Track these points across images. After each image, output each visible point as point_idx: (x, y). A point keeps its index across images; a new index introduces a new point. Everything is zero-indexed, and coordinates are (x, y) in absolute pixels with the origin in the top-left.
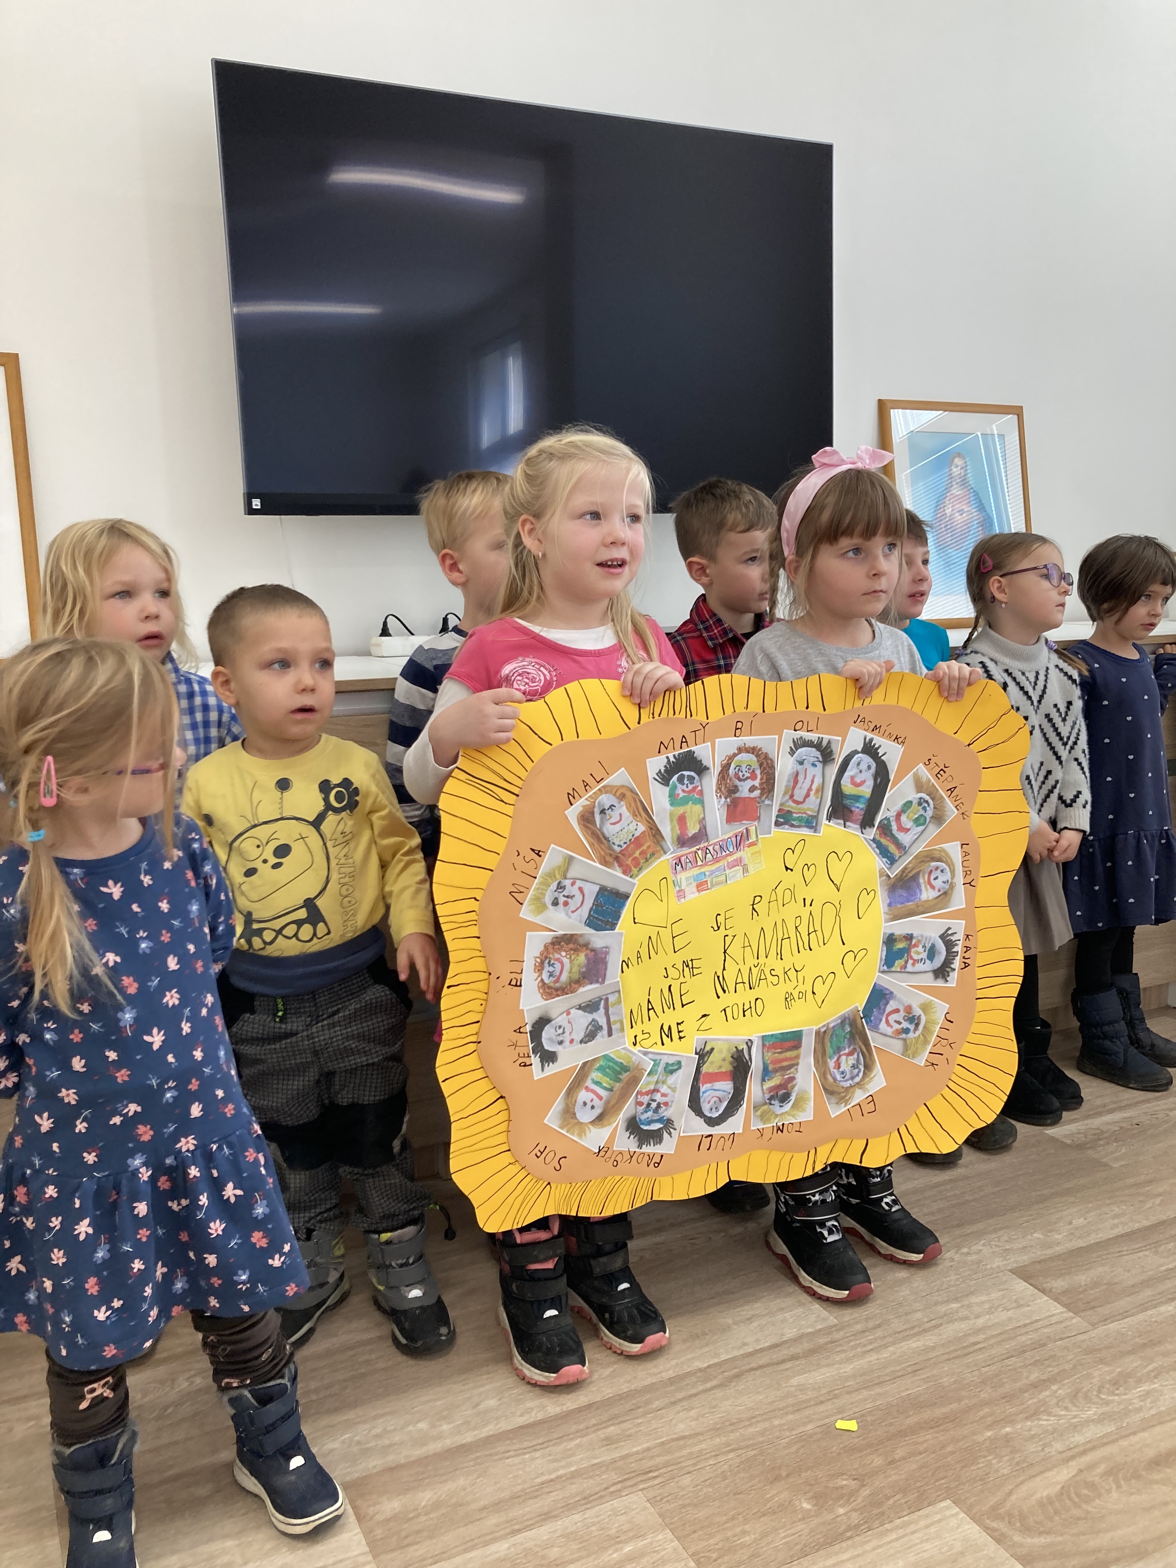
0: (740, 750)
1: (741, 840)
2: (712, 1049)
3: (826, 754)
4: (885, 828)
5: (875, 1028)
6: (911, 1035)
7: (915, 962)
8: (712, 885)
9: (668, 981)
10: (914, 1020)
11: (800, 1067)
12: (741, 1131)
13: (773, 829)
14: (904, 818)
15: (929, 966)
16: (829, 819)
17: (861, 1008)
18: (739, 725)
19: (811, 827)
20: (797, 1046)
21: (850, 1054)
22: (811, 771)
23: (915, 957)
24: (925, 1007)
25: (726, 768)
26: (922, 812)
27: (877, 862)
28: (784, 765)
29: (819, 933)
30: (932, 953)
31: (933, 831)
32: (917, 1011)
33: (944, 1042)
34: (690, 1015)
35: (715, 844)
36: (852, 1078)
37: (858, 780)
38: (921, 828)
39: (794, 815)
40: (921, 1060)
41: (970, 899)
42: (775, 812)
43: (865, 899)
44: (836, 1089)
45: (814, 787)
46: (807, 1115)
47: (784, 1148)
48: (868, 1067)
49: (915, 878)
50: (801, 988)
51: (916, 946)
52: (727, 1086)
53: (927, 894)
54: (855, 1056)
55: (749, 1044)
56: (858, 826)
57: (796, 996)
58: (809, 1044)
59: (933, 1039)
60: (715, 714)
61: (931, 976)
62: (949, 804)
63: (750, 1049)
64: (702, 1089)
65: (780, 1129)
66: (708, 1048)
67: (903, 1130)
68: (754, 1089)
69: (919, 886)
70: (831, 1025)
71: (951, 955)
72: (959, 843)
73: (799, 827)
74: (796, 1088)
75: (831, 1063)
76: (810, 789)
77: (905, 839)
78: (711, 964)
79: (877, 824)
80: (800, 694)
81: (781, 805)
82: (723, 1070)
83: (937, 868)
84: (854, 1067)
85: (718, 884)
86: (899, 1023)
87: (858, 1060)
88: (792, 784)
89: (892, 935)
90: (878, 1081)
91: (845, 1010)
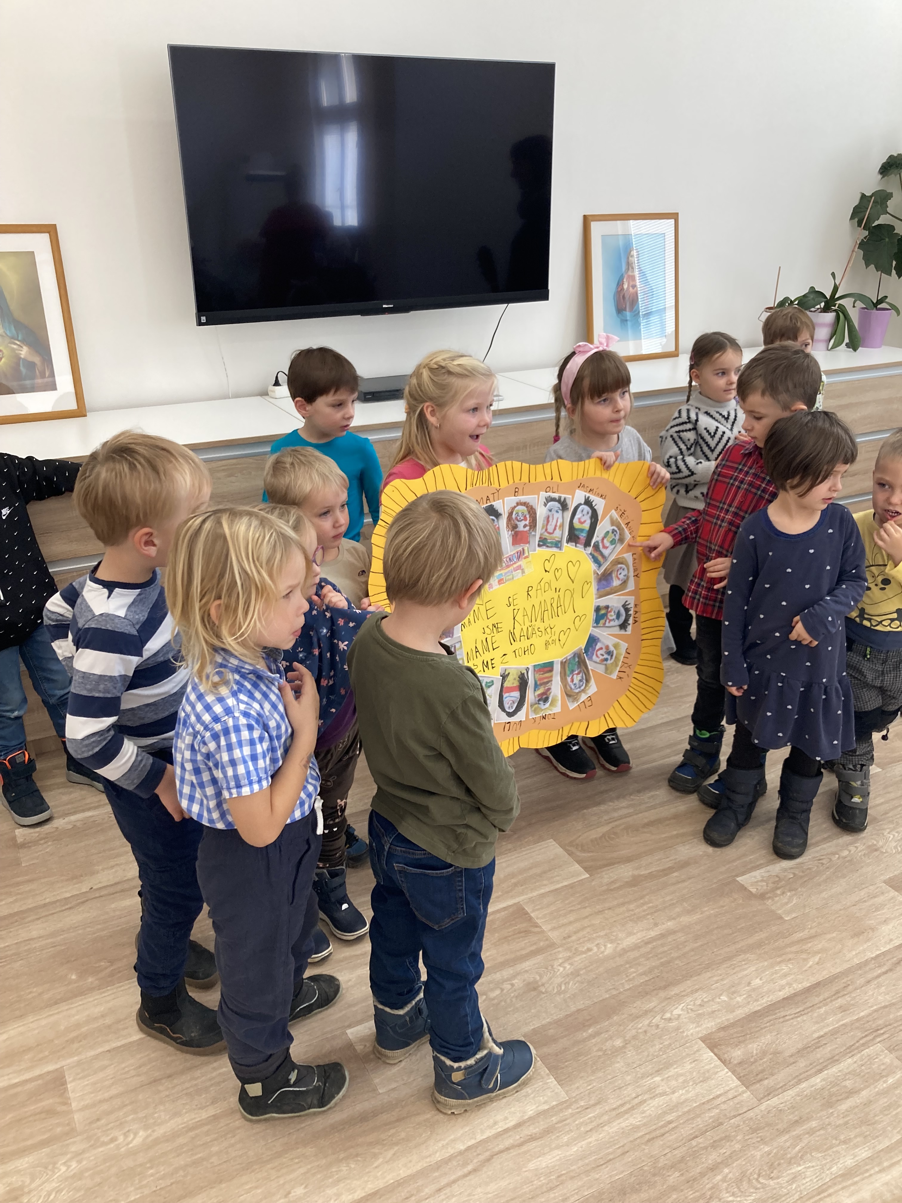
0: (518, 504)
1: (520, 555)
2: (509, 673)
3: (564, 506)
4: (596, 547)
5: (590, 659)
6: (609, 662)
7: (610, 621)
8: (506, 581)
9: (485, 636)
10: (610, 653)
11: (553, 682)
12: (524, 719)
13: (537, 548)
14: (605, 541)
15: (617, 623)
16: (568, 542)
17: (583, 648)
18: (517, 490)
19: (558, 547)
20: (551, 670)
21: (578, 674)
22: (556, 515)
23: (611, 618)
24: (616, 646)
25: (511, 514)
26: (613, 537)
27: (593, 566)
28: (541, 512)
29: (563, 607)
30: (618, 615)
31: (619, 548)
32: (612, 648)
33: (626, 665)
34: (497, 655)
35: (507, 558)
36: (580, 687)
37: (582, 520)
38: (614, 546)
39: (549, 541)
40: (614, 676)
41: (637, 584)
42: (537, 539)
43: (586, 587)
44: (572, 694)
45: (558, 524)
46: (557, 709)
47: (547, 728)
48: (588, 681)
49: (610, 574)
50: (553, 638)
51: (610, 612)
52: (517, 694)
53: (616, 583)
54: (581, 675)
55: (527, 670)
56: (583, 547)
57: (551, 642)
58: (557, 668)
59: (620, 664)
60: (504, 484)
61: (618, 628)
62: (627, 531)
63: (527, 673)
64: (504, 696)
65: (544, 718)
66: (507, 673)
67: (607, 716)
68: (531, 695)
69: (612, 578)
70: (569, 658)
71: (628, 616)
72: (631, 554)
73: (551, 547)
74: (552, 694)
75: (569, 679)
76: (556, 526)
77: (606, 552)
78: (506, 626)
79: (592, 544)
80: (548, 472)
81: (541, 534)
82: (515, 685)
83: (621, 568)
84: (581, 681)
85: (509, 580)
86: (602, 655)
87: (582, 677)
88: (546, 522)
89: (599, 606)
90: (593, 688)
91: (575, 649)
